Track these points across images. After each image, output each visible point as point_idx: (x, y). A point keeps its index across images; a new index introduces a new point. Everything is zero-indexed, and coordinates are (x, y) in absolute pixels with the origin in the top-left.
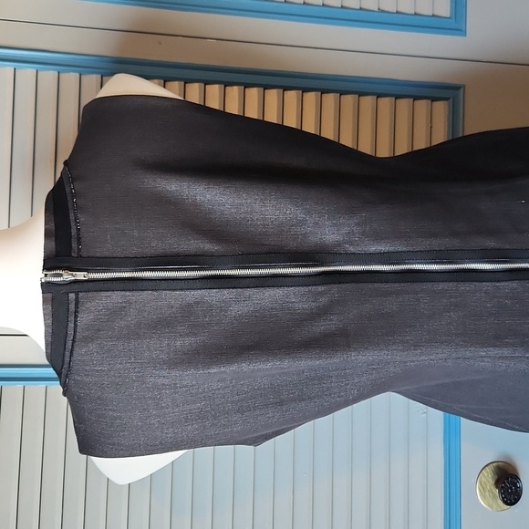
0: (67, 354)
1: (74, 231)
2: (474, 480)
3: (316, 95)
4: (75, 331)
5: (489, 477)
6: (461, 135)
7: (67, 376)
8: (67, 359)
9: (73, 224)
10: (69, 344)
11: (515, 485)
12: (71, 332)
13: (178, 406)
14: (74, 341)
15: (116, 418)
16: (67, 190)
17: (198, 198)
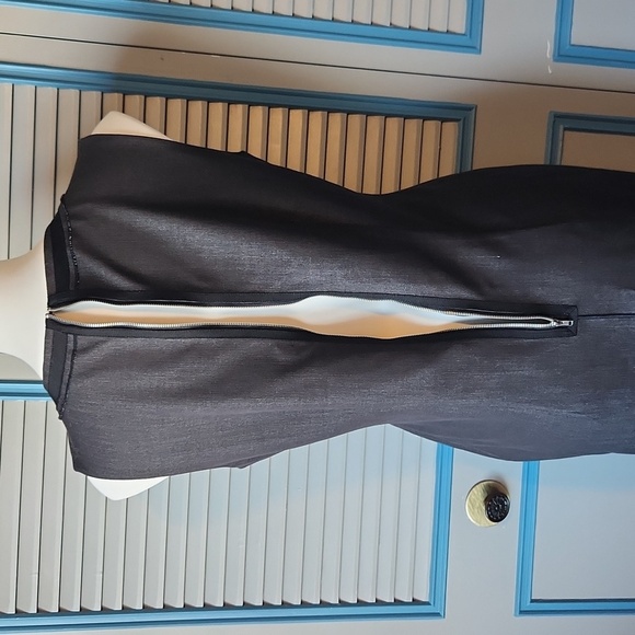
0: (64, 387)
1: (71, 267)
2: (463, 498)
3: (323, 115)
4: (72, 368)
5: (478, 495)
6: (469, 169)
7: (62, 405)
8: (63, 391)
9: (70, 260)
10: (66, 378)
11: (502, 503)
12: (68, 368)
13: (165, 439)
14: (70, 376)
15: (108, 446)
16: (65, 227)
17: (188, 238)
